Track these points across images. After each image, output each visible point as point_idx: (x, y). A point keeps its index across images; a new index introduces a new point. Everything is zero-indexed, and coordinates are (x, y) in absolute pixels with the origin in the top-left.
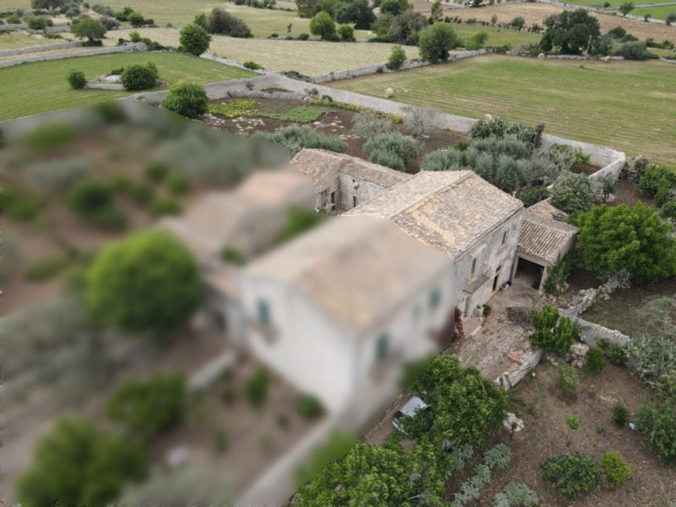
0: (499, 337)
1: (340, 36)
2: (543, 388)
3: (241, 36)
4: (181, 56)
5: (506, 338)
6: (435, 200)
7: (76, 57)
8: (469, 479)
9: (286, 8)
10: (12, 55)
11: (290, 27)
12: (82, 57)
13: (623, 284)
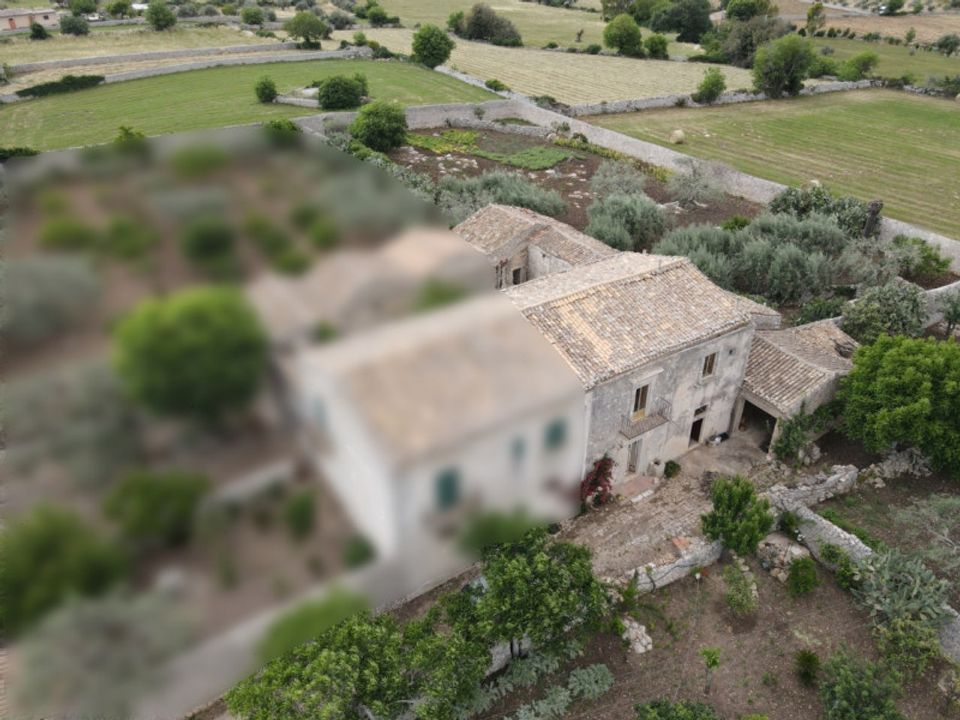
0: (673, 512)
1: (647, 51)
2: (708, 599)
3: (506, 45)
4: (412, 67)
5: (683, 515)
6: (604, 294)
7: (283, 62)
8: (534, 703)
9: (589, 8)
10: (209, 54)
11: (580, 35)
12: (290, 62)
13: (917, 467)
